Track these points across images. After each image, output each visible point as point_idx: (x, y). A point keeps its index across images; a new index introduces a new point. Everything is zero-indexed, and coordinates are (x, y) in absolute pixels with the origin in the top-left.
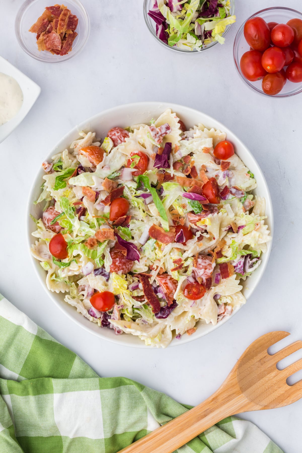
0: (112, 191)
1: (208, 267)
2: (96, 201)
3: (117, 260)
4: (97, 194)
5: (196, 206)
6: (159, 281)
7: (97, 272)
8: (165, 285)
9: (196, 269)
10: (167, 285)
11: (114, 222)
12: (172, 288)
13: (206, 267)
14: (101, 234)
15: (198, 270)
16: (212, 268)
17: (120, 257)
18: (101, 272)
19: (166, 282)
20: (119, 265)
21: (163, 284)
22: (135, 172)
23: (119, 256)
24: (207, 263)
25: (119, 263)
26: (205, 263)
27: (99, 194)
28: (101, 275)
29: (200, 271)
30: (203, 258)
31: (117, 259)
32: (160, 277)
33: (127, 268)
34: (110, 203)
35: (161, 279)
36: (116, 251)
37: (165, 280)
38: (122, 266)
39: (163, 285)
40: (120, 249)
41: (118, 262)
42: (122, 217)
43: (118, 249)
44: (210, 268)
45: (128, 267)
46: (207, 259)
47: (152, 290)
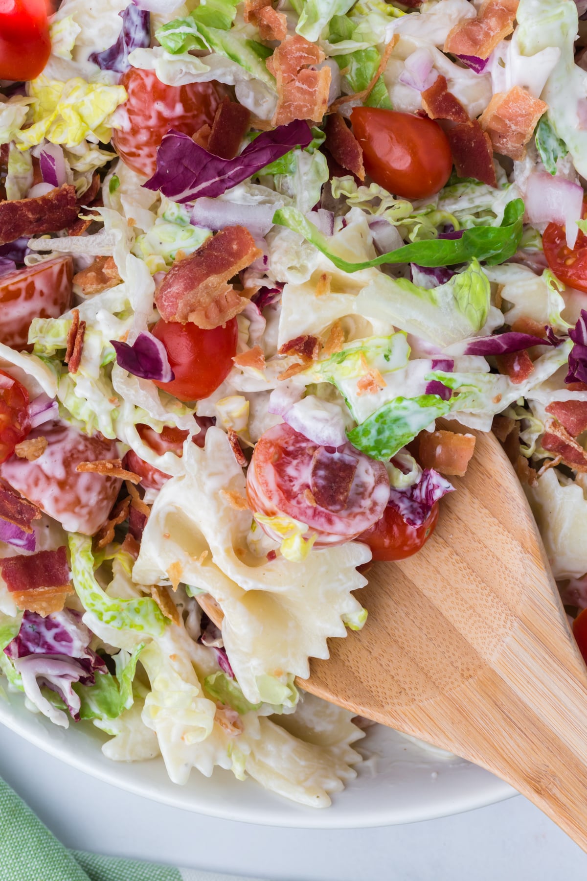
0: (486, 134)
1: (69, 497)
2: (448, 55)
3: (172, 107)
4: (477, 64)
5: (387, 433)
6: (47, 266)
7: (137, 20)
8: (23, 285)
9: (68, 445)
10: (23, 294)
11: (348, 123)
12: (6, 314)
13: (72, 487)
14: (303, 62)
15: (63, 449)
16: (59, 512)
17: (189, 121)
18: (132, 35)
19: (36, 294)
20: (154, 115)
21: (30, 280)
22: (563, 236)
23: (194, 116)
24: (84, 498)
25: (159, 115)
26: (88, 489)
27: (478, 71)
28: (123, 34)
29: (59, 457)
30: (108, 484)
31: (179, 109)
32: (61, 272)
33: (138, 147)
34: (431, 116)
35: (51, 274)
36: (214, 104)
37: (45, 291)
38: (148, 128)
39: (25, 279)
40: (220, 123)
41: (167, 113)
42: (361, 160)
43: (221, 115)
44: (62, 505)
45: (140, 152)
46: (102, 500)
47: (14, 237)
